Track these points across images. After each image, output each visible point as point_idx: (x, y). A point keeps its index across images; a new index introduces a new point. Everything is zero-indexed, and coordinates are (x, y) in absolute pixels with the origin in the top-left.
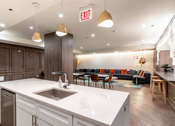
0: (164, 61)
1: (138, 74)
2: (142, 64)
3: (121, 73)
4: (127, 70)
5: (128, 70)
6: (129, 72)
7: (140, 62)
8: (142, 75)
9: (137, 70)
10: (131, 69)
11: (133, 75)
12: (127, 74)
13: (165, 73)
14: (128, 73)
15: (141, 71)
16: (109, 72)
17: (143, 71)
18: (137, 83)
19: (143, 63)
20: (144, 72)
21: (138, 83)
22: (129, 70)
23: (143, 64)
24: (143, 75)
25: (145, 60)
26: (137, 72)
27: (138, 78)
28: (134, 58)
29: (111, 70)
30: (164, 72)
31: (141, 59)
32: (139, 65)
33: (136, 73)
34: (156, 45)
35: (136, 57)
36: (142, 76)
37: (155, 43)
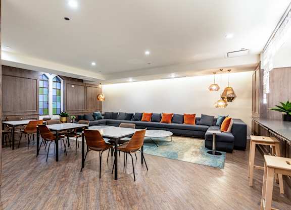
0: (281, 94)
1: (218, 126)
2: (228, 103)
3: (183, 122)
4: (196, 116)
5: (198, 116)
6: (199, 119)
7: (223, 98)
8: (226, 129)
9: (218, 115)
10: (204, 114)
11: (207, 127)
12: (194, 125)
13: (284, 124)
14: (198, 122)
15: (224, 118)
16: (159, 120)
17: (230, 119)
18: (214, 148)
19: (231, 99)
20: (232, 120)
21: (216, 149)
22: (200, 117)
23: (228, 101)
24: (229, 128)
25: (233, 93)
26: (216, 120)
27: (217, 136)
28: (211, 89)
29: (164, 115)
30: (282, 122)
31: (226, 90)
32: (222, 103)
33: (213, 122)
34: (260, 55)
35: (214, 87)
36: (228, 131)
37: (259, 49)
